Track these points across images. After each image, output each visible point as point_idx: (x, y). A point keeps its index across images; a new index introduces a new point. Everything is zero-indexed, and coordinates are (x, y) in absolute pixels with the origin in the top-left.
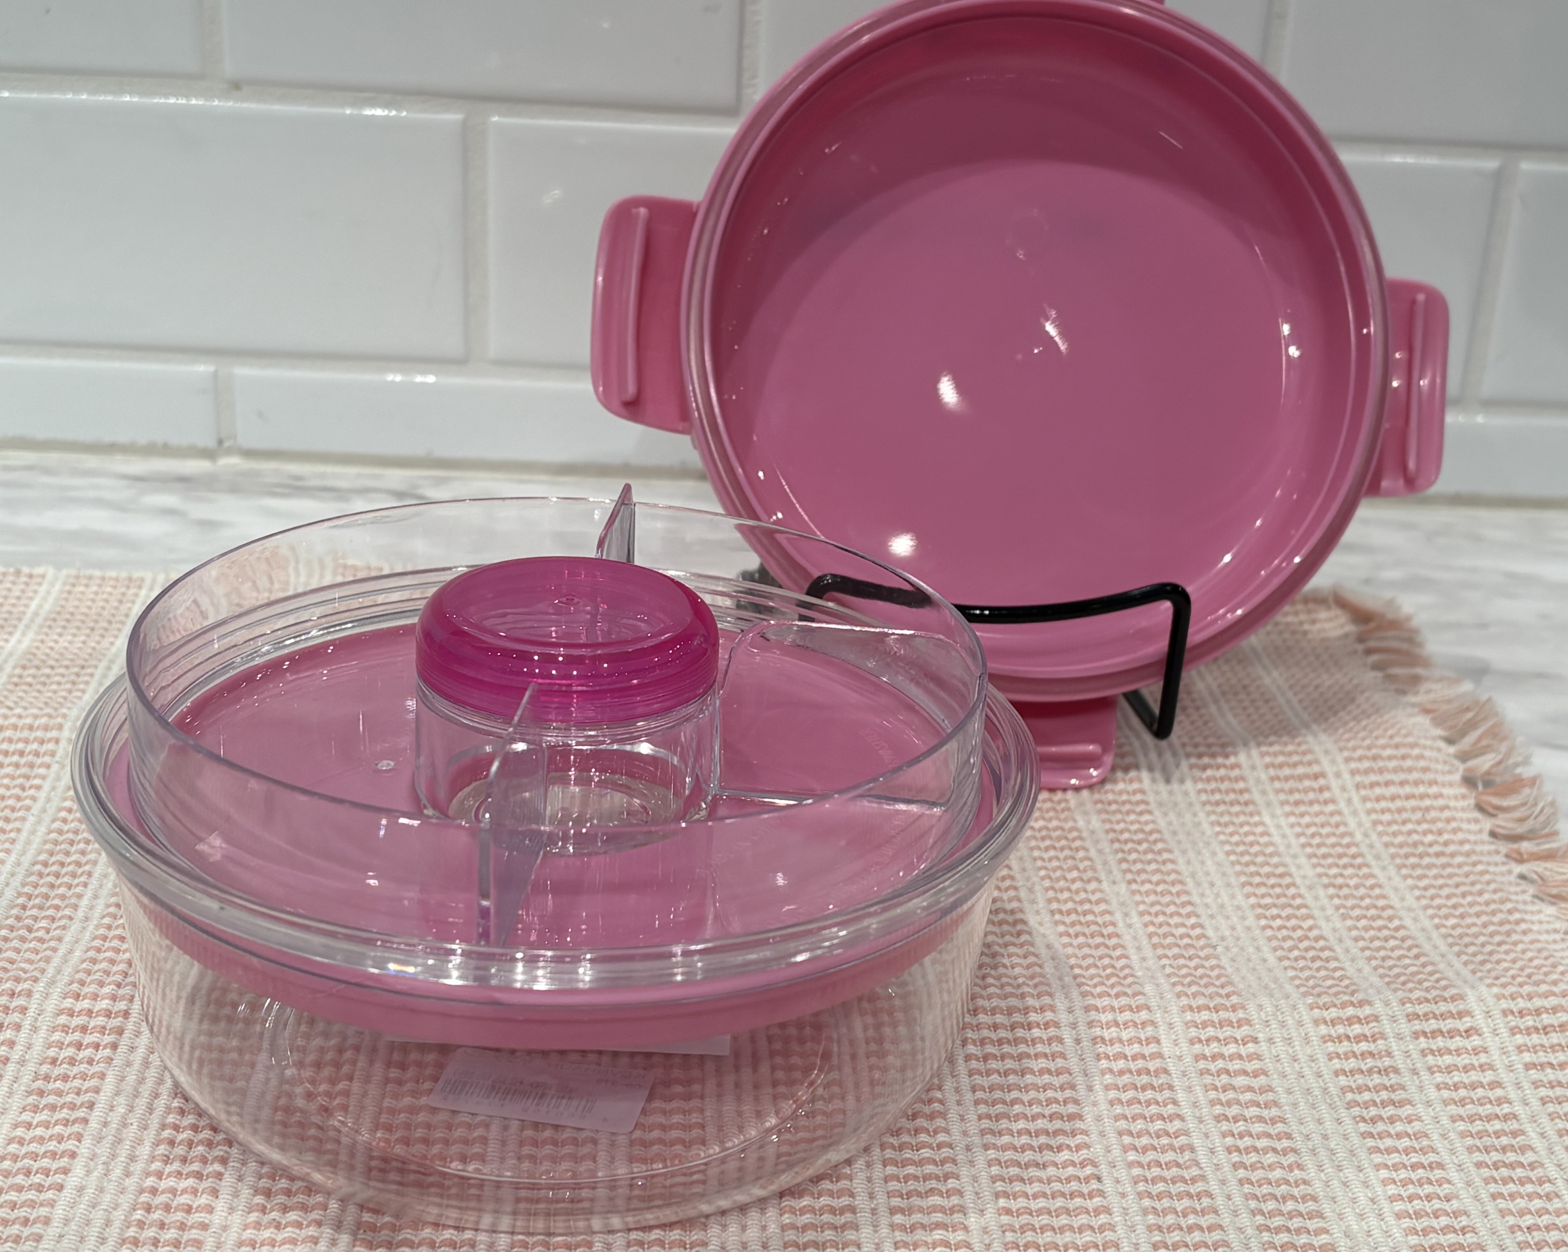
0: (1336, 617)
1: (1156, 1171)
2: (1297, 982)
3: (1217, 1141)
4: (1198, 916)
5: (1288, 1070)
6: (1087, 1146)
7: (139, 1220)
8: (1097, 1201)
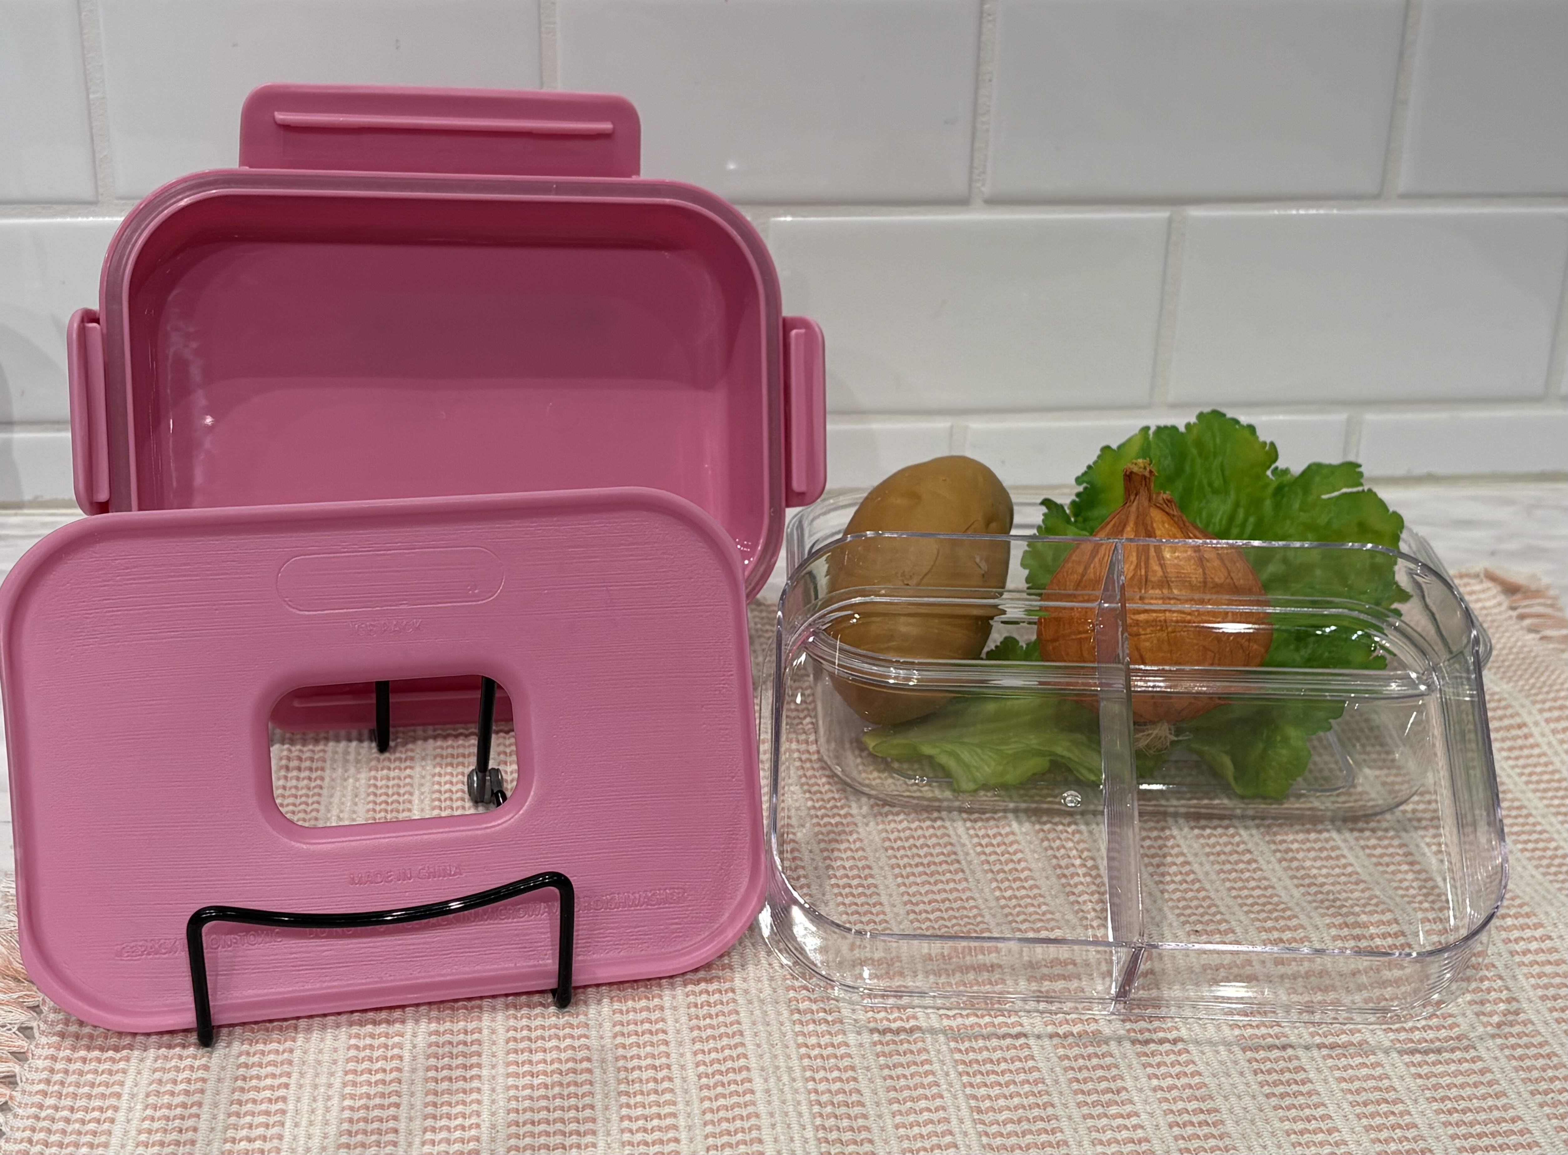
0: (1489, 589)
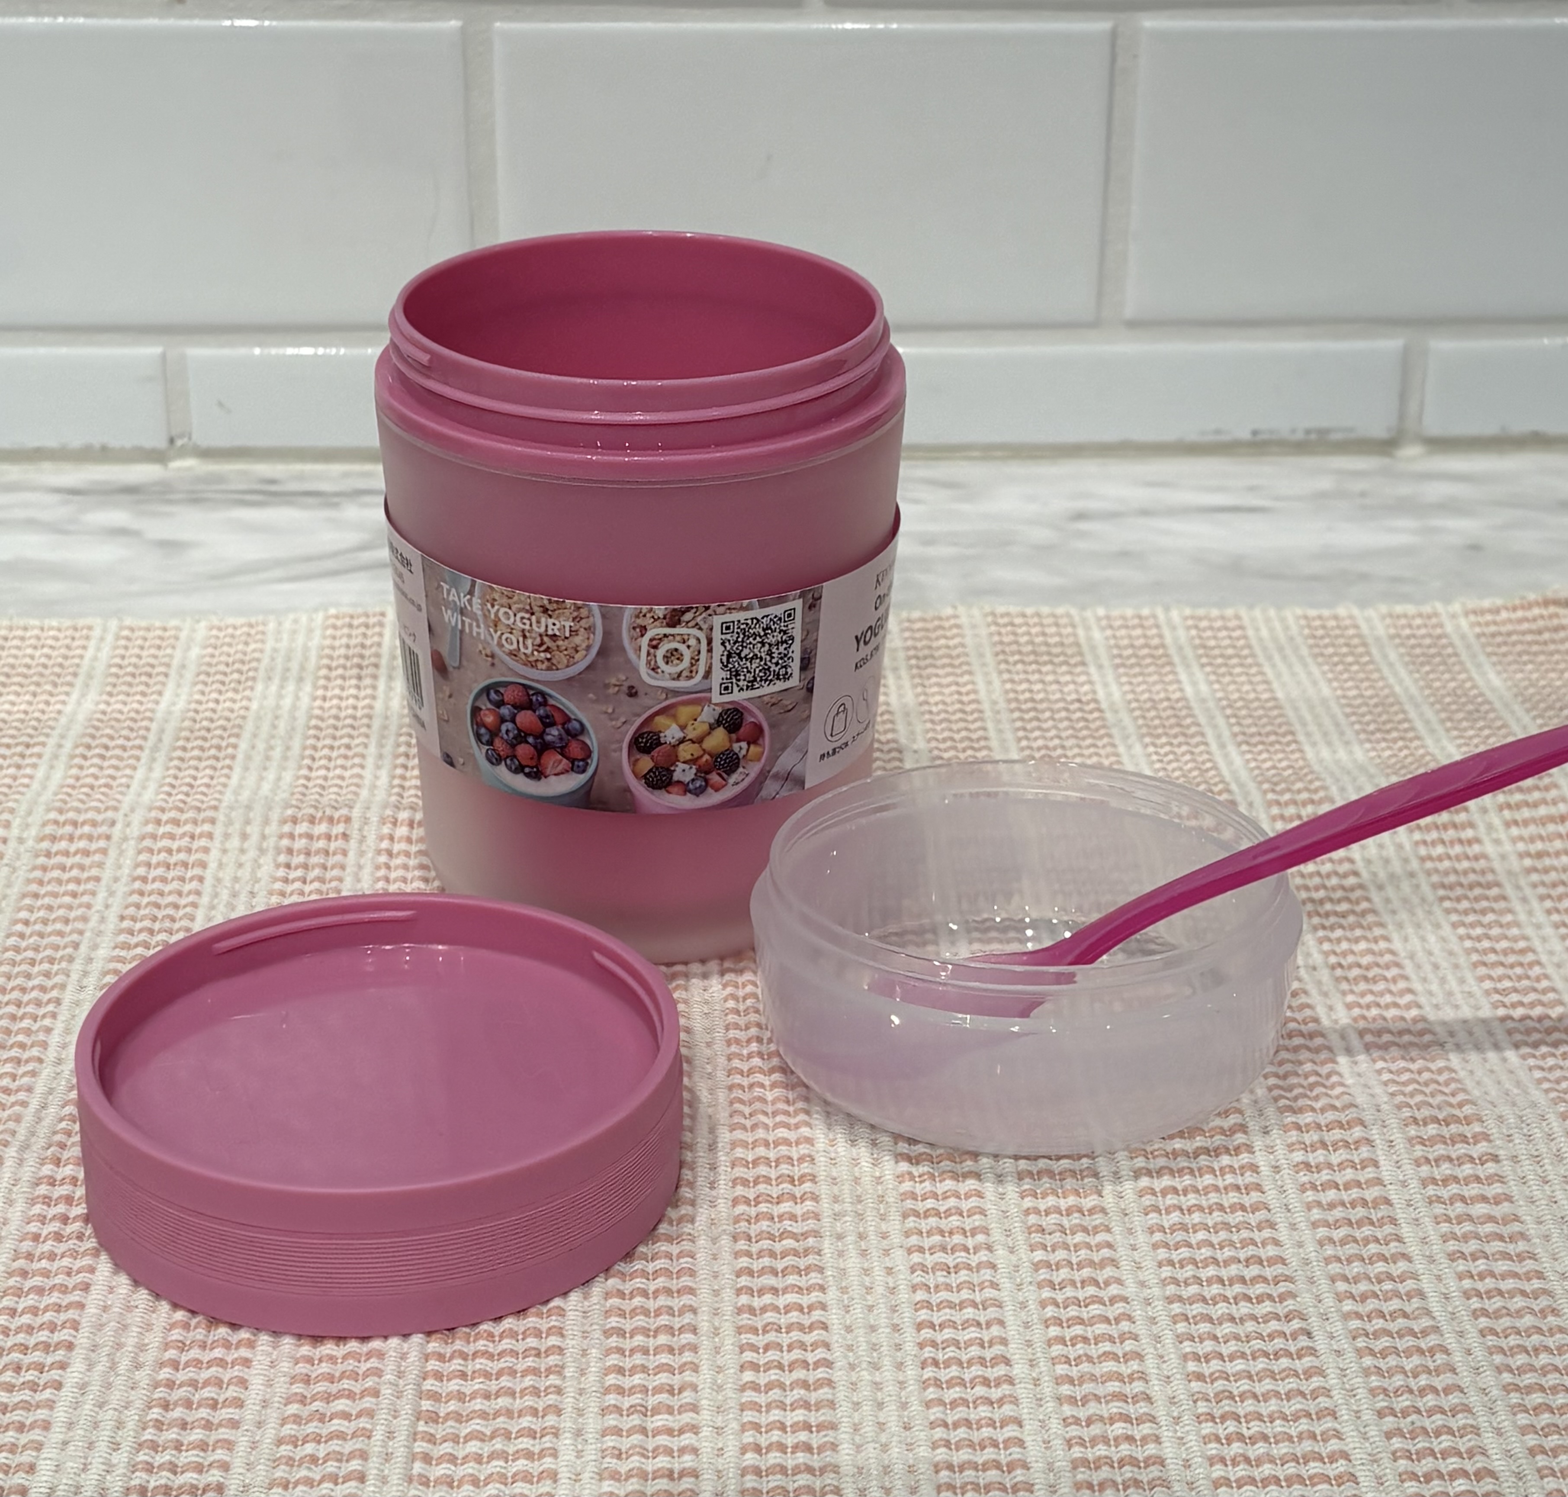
1: (1378, 1323)
2: (1546, 1085)
3: (1453, 1285)
4: (1419, 1006)
5: (1537, 1194)
6: (1293, 1295)
7: (157, 1420)
8: (1307, 1361)
